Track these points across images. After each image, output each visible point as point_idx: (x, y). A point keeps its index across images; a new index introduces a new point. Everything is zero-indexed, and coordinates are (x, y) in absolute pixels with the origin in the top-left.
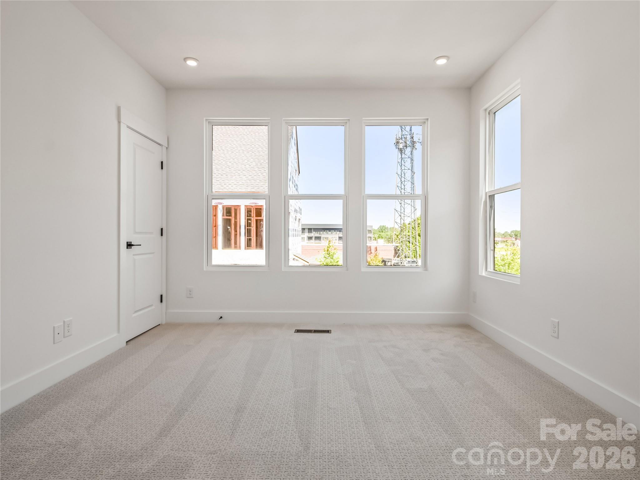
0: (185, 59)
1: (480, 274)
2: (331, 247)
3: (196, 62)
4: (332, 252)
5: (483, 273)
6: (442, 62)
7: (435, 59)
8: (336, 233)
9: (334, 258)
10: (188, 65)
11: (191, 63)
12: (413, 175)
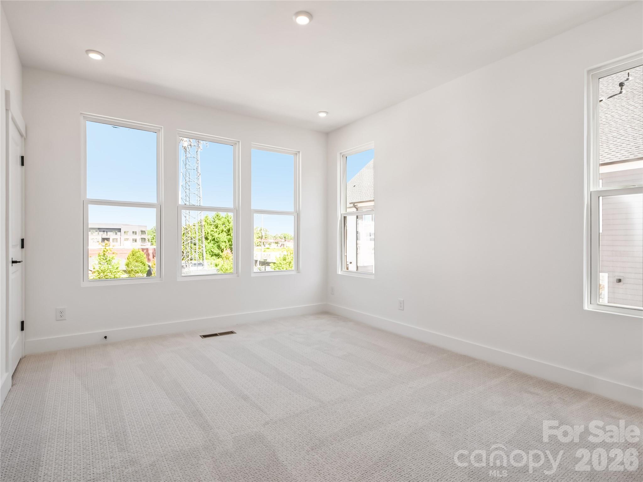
0: (88, 51)
1: (337, 273)
2: (109, 251)
3: (101, 56)
4: (109, 256)
5: (339, 272)
6: (323, 115)
7: (318, 112)
8: (98, 234)
9: (113, 264)
10: (89, 57)
11: (94, 56)
12: (199, 176)
